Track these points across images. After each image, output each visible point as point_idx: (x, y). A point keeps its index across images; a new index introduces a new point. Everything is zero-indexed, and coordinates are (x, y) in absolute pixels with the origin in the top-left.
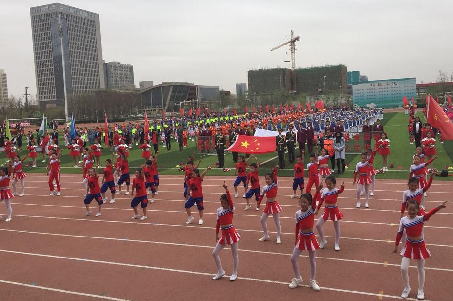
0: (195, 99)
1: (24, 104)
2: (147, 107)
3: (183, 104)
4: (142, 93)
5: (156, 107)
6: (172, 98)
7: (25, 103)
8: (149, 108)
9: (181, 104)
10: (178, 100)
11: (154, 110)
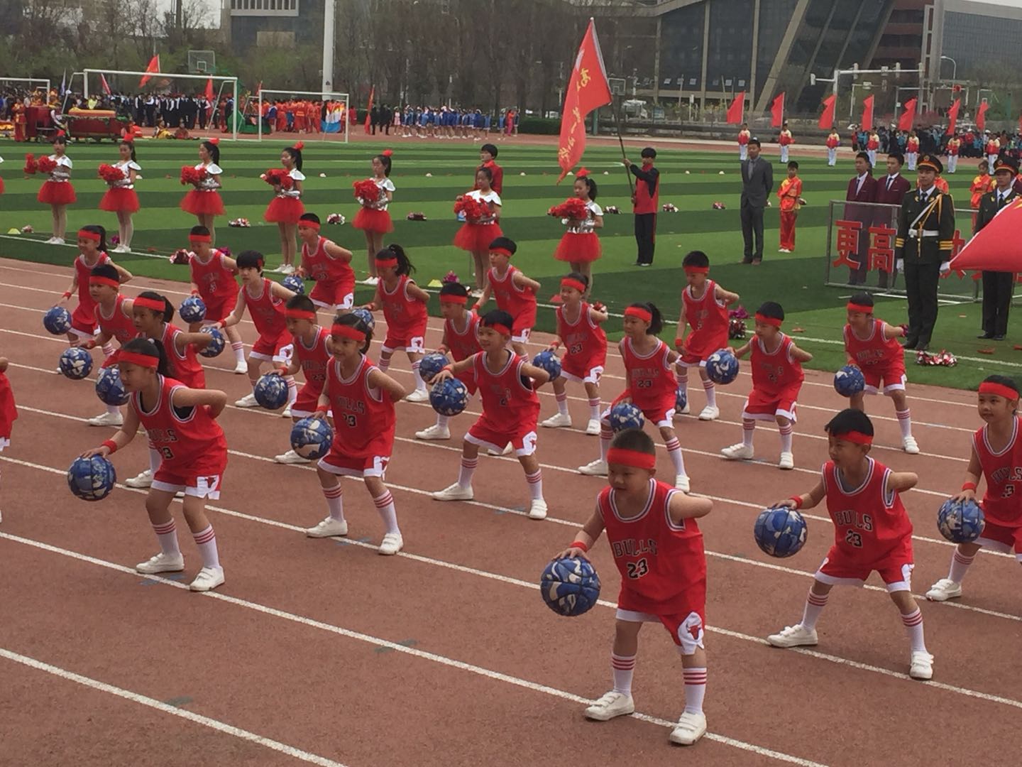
0: (910, 63)
1: (162, 18)
2: (680, 81)
3: (847, 82)
4: (665, 16)
5: (719, 89)
6: (800, 51)
7: (167, 15)
8: (687, 87)
9: (835, 79)
10: (827, 62)
11: (708, 101)
